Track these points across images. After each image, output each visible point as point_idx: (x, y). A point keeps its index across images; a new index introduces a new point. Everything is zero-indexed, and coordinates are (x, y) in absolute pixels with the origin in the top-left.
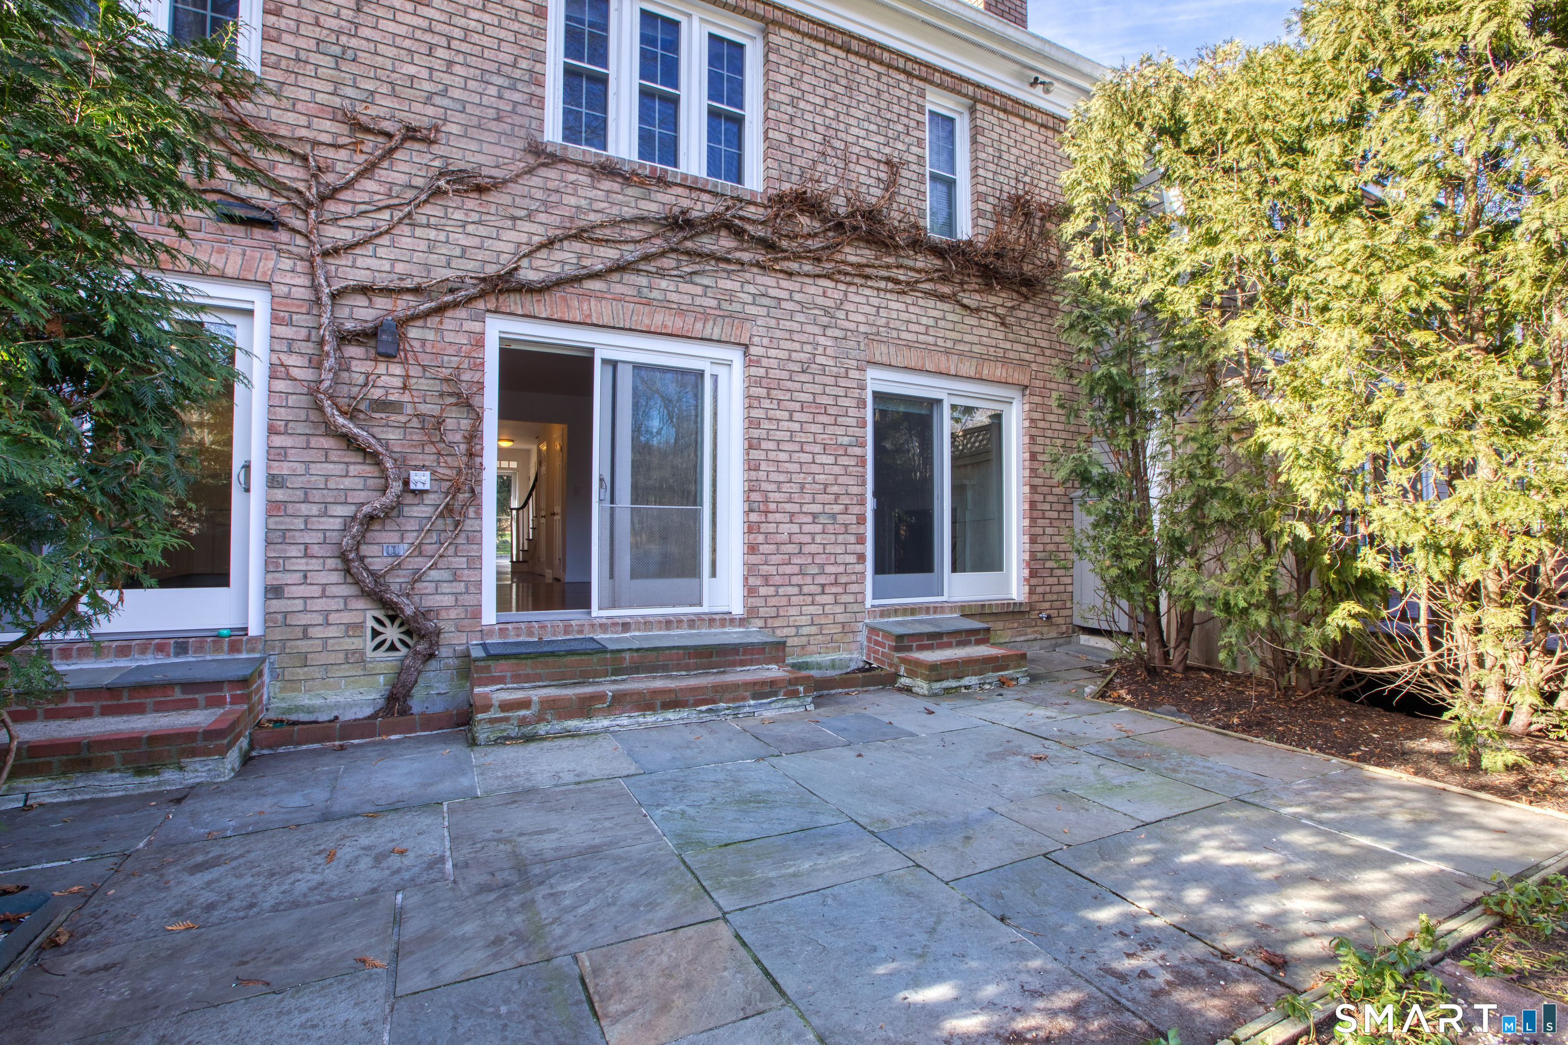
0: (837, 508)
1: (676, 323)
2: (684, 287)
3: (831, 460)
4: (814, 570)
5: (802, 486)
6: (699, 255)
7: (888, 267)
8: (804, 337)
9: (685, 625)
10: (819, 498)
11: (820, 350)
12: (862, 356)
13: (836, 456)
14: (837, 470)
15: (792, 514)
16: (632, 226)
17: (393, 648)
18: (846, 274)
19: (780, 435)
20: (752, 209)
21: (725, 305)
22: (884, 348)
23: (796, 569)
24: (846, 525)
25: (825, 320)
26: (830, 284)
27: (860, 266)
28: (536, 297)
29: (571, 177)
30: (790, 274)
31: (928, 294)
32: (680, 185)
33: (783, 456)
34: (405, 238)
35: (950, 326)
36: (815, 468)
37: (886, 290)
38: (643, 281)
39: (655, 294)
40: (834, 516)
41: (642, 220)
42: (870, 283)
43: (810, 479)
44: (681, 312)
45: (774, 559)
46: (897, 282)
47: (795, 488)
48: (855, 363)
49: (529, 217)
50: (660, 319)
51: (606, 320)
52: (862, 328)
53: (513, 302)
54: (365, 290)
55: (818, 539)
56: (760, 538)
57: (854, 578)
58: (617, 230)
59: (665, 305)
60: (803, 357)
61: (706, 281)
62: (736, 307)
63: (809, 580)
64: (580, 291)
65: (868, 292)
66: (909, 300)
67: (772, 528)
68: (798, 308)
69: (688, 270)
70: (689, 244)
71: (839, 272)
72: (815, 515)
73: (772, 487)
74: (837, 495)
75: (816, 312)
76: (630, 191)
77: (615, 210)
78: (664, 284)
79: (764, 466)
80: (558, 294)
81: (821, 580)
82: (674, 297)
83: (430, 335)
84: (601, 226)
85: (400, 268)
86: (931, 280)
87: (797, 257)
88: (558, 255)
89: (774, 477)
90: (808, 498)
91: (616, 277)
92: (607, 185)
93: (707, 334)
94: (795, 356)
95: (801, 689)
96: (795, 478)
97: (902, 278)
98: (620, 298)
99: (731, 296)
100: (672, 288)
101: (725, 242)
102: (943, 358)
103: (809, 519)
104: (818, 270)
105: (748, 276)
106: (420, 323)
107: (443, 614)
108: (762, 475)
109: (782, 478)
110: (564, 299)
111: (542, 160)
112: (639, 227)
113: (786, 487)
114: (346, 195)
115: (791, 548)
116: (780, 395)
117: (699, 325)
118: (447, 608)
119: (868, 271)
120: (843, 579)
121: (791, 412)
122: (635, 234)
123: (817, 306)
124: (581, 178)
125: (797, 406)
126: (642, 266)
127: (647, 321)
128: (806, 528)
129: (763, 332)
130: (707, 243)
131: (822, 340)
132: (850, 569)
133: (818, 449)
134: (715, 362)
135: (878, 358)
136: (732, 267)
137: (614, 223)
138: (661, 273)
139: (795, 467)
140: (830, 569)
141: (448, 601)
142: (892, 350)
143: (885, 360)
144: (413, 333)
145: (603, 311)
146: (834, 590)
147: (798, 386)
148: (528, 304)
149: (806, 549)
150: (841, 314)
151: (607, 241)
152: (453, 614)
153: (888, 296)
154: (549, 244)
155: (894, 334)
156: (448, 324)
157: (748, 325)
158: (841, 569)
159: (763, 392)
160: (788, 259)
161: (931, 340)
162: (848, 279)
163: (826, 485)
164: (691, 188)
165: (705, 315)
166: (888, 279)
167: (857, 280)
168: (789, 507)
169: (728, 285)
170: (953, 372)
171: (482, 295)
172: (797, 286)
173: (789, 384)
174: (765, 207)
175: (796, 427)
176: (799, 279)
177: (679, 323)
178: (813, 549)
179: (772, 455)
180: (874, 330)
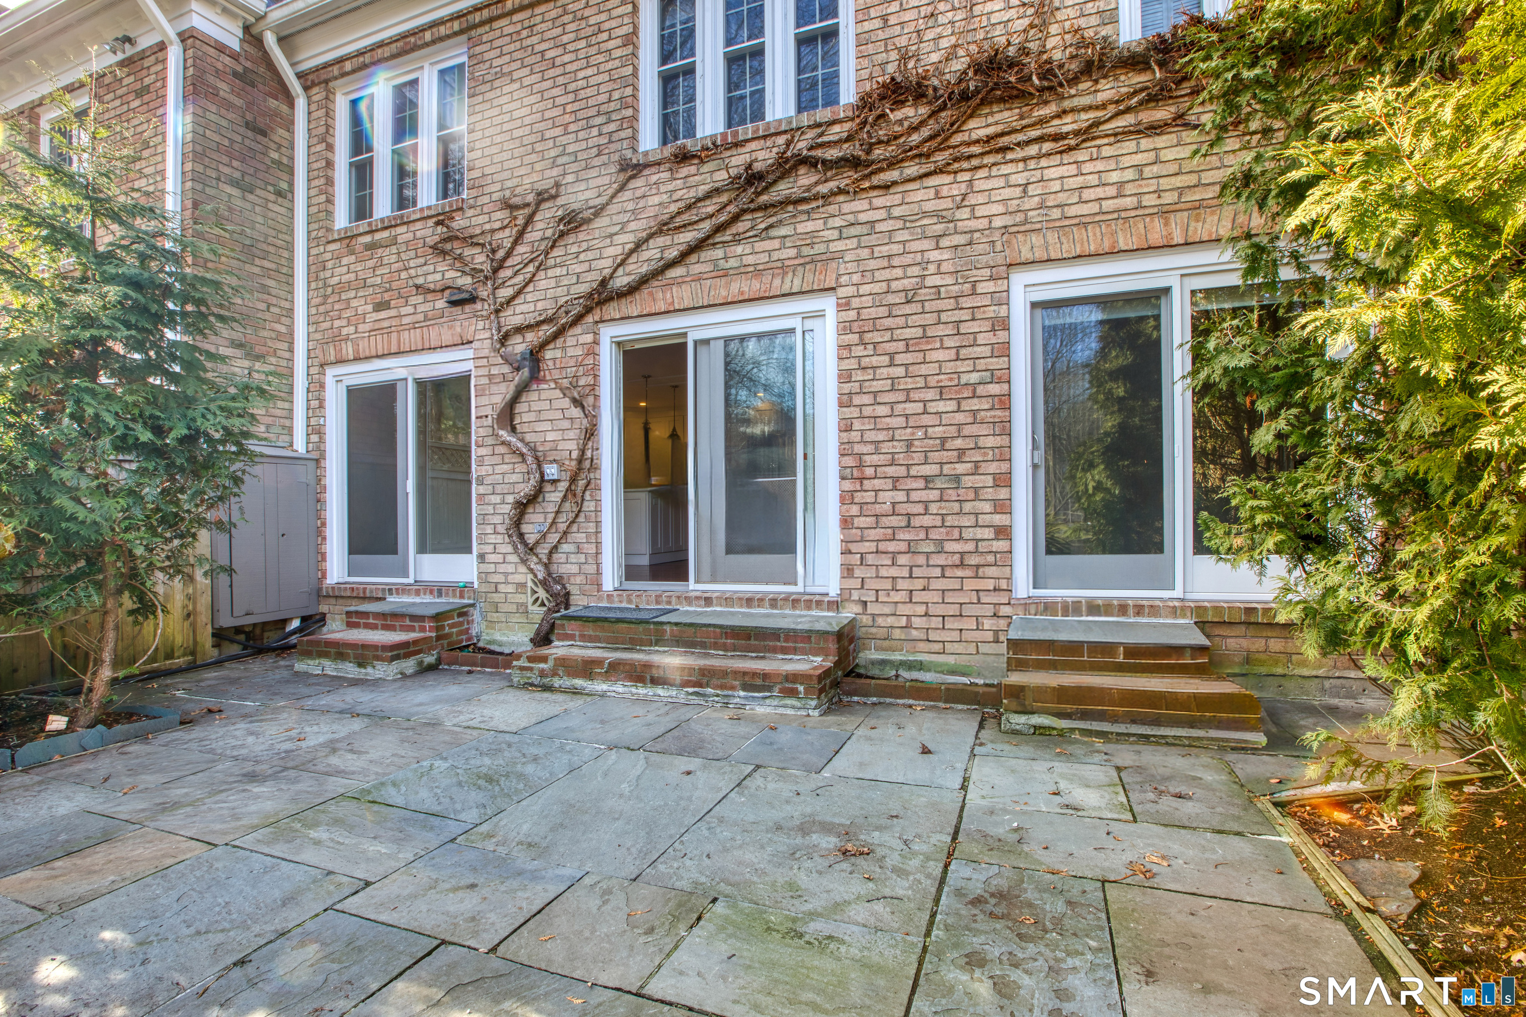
0: (961, 468)
1: (754, 287)
2: (760, 246)
3: (951, 406)
4: (929, 547)
5: (909, 443)
6: (773, 206)
7: (1042, 122)
8: (908, 259)
9: (767, 604)
10: (934, 456)
11: (932, 268)
12: (1000, 259)
13: (959, 401)
14: (960, 418)
15: (896, 479)
16: (708, 202)
17: (543, 604)
18: (970, 157)
19: (877, 386)
20: (837, 128)
21: (806, 251)
22: (1035, 239)
23: (903, 547)
24: (976, 490)
25: (939, 228)
26: (947, 179)
27: (989, 139)
28: (629, 299)
29: (654, 178)
30: (886, 187)
31: (1119, 135)
32: (753, 139)
33: (882, 410)
34: (543, 282)
35: (1173, 168)
36: (926, 420)
37: (1039, 157)
38: (719, 253)
39: (733, 263)
40: (957, 478)
41: (717, 191)
42: (1010, 156)
43: (920, 434)
44: (758, 272)
45: (873, 534)
46: (1057, 137)
47: (899, 447)
48: (987, 272)
49: (622, 231)
50: (738, 287)
51: (687, 303)
52: (998, 222)
53: (612, 310)
54: (520, 330)
55: (933, 508)
56: (855, 510)
57: (990, 558)
58: (694, 211)
59: (742, 271)
60: (907, 283)
61: (783, 231)
62: (820, 248)
63: (921, 560)
64: (665, 282)
65: (1005, 169)
66: (1081, 156)
67: (869, 497)
68: (899, 224)
69: (763, 226)
70: (764, 198)
71: (956, 160)
72: (927, 479)
73: (869, 448)
74: (962, 452)
75: (925, 222)
76: (706, 168)
77: (692, 193)
78: (739, 250)
79: (857, 425)
80: (645, 291)
81: (940, 560)
82: (750, 260)
83: (558, 354)
84: (679, 213)
85: (540, 306)
86: (1128, 110)
87: (893, 163)
88: (645, 255)
89: (870, 436)
90: (918, 458)
91: (693, 258)
92: (685, 171)
93: (786, 289)
94: (895, 285)
95: (801, 688)
96: (898, 434)
97: (1065, 129)
98: (699, 278)
99: (812, 238)
100: (747, 251)
101: (805, 179)
102: (1157, 224)
103: (921, 484)
104: (924, 169)
105: (832, 209)
106: (552, 346)
107: (572, 580)
108: (855, 436)
109: (881, 436)
110: (651, 294)
111: (630, 173)
112: (715, 200)
113: (886, 447)
114: (509, 262)
115: (894, 521)
116: (877, 337)
117: (777, 282)
118: (575, 575)
119: (1005, 141)
120: (973, 560)
121: (892, 356)
122: (710, 209)
123: (925, 214)
124: (662, 175)
125: (901, 346)
126: (718, 238)
127: (724, 293)
128: (915, 496)
129: (852, 267)
130: (783, 189)
131: (935, 255)
132: (982, 546)
133: (930, 394)
134: (806, 316)
135: (1026, 255)
136: (814, 205)
137: (689, 207)
138: (737, 240)
139: (900, 421)
140: (950, 547)
141: (574, 569)
142: (1052, 237)
143: (1039, 254)
144: (549, 354)
145: (683, 295)
146: (959, 573)
147: (901, 321)
148: (623, 307)
149: (916, 522)
150: (964, 213)
151: (684, 226)
152: (579, 580)
153: (1044, 162)
154: (638, 246)
155: (1056, 213)
156: (571, 341)
157: (834, 265)
158: (970, 547)
159: (854, 338)
160: (881, 170)
161: (1129, 202)
162: (975, 162)
163: (944, 440)
164: (765, 137)
165: (783, 269)
166: (1040, 139)
167: (989, 160)
168: (891, 471)
169: (810, 226)
170: (1178, 239)
171: (588, 310)
172: (897, 198)
173: (889, 322)
174: (852, 119)
175: (900, 371)
176: (900, 189)
177: (756, 285)
178: (927, 521)
179: (867, 411)
180: (1019, 217)
